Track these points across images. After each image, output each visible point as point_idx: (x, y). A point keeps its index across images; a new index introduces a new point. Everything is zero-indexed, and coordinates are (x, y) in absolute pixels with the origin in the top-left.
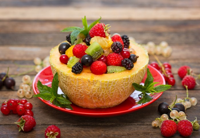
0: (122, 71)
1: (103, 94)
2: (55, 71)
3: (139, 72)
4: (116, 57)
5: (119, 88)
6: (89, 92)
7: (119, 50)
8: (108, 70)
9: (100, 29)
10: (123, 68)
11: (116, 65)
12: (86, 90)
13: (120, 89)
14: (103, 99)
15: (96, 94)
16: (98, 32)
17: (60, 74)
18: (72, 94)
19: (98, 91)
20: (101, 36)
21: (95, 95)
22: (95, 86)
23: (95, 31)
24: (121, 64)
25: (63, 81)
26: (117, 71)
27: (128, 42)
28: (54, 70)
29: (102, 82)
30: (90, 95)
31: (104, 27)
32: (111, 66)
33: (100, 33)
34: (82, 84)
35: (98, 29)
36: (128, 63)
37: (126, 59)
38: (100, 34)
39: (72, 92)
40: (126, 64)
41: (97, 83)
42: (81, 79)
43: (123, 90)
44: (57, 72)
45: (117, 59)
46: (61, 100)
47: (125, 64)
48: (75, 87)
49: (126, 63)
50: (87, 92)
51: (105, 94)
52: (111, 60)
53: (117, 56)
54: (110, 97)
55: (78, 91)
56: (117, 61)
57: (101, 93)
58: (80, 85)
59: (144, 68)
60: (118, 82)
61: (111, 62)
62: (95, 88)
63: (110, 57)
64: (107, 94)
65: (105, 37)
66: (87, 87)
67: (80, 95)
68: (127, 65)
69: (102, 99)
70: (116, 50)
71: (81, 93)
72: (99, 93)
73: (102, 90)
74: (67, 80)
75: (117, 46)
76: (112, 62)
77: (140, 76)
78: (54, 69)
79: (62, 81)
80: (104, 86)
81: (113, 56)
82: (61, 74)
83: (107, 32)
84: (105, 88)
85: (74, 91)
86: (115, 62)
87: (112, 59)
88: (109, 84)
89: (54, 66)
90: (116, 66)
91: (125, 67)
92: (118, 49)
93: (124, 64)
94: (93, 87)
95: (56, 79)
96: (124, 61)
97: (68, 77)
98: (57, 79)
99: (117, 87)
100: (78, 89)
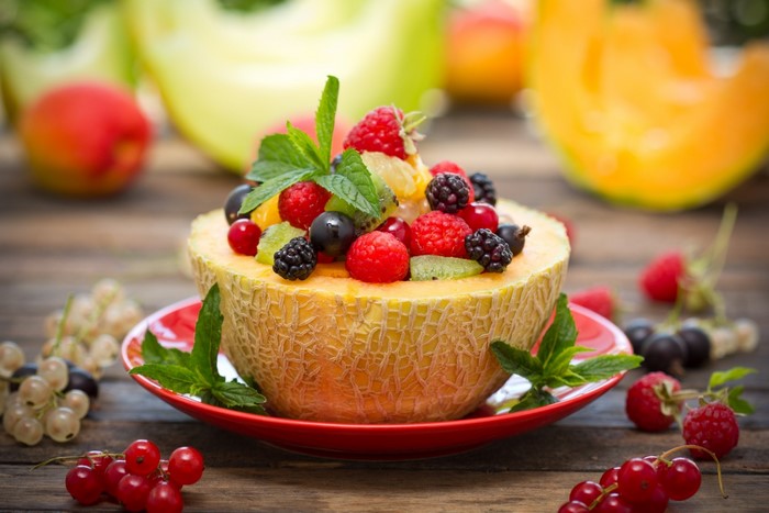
0: (465, 276)
1: (393, 357)
2: (210, 278)
3: (533, 285)
4: (445, 224)
5: (453, 339)
6: (340, 350)
7: (456, 202)
8: (414, 271)
9: (385, 123)
10: (470, 266)
11: (445, 252)
12: (326, 341)
13: (459, 344)
14: (392, 379)
15: (365, 356)
16: (376, 137)
17: (228, 287)
18: (272, 365)
19: (374, 346)
20: (390, 153)
21: (361, 363)
22: (362, 322)
23: (365, 133)
24: (462, 251)
25: (240, 313)
26: (448, 275)
27: (489, 195)
28: (207, 277)
29: (389, 305)
30: (344, 362)
31: (399, 119)
32: (425, 257)
33: (384, 140)
34: (312, 318)
35: (378, 124)
36: (488, 242)
37: (482, 230)
38: (386, 146)
39: (270, 356)
40: (483, 249)
41: (369, 311)
42: (308, 298)
43: (472, 348)
44: (218, 280)
45: (450, 232)
46: (228, 391)
47: (478, 249)
48: (285, 330)
49: (481, 244)
50: (332, 350)
51: (399, 358)
52: (425, 233)
53: (448, 220)
54: (418, 374)
55: (296, 347)
56: (448, 239)
57: (386, 354)
58: (307, 321)
59: (550, 271)
60: (451, 310)
61: (424, 243)
62: (362, 331)
63: (424, 224)
64: (406, 359)
65: (403, 156)
66: (333, 329)
67: (304, 364)
68: (486, 252)
69: (388, 380)
70: (446, 201)
71: (307, 355)
72: (378, 352)
73: (391, 340)
74: (257, 304)
75: (449, 185)
76: (428, 239)
77: (536, 302)
78: (207, 273)
79: (237, 315)
80: (398, 325)
81: (434, 221)
82: (233, 286)
83: (411, 142)
84: (400, 334)
85: (281, 348)
86: (439, 242)
87: (429, 231)
88: (418, 317)
89: (206, 260)
90: (442, 258)
91: (480, 260)
92: (452, 197)
93: (474, 247)
94: (353, 328)
95: (211, 310)
96: (473, 237)
97: (260, 290)
98: (215, 310)
99: (446, 331)
100: (297, 341)
